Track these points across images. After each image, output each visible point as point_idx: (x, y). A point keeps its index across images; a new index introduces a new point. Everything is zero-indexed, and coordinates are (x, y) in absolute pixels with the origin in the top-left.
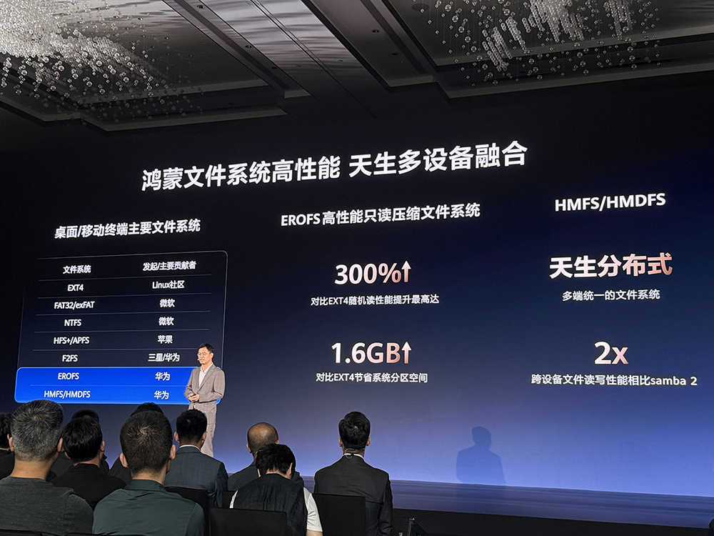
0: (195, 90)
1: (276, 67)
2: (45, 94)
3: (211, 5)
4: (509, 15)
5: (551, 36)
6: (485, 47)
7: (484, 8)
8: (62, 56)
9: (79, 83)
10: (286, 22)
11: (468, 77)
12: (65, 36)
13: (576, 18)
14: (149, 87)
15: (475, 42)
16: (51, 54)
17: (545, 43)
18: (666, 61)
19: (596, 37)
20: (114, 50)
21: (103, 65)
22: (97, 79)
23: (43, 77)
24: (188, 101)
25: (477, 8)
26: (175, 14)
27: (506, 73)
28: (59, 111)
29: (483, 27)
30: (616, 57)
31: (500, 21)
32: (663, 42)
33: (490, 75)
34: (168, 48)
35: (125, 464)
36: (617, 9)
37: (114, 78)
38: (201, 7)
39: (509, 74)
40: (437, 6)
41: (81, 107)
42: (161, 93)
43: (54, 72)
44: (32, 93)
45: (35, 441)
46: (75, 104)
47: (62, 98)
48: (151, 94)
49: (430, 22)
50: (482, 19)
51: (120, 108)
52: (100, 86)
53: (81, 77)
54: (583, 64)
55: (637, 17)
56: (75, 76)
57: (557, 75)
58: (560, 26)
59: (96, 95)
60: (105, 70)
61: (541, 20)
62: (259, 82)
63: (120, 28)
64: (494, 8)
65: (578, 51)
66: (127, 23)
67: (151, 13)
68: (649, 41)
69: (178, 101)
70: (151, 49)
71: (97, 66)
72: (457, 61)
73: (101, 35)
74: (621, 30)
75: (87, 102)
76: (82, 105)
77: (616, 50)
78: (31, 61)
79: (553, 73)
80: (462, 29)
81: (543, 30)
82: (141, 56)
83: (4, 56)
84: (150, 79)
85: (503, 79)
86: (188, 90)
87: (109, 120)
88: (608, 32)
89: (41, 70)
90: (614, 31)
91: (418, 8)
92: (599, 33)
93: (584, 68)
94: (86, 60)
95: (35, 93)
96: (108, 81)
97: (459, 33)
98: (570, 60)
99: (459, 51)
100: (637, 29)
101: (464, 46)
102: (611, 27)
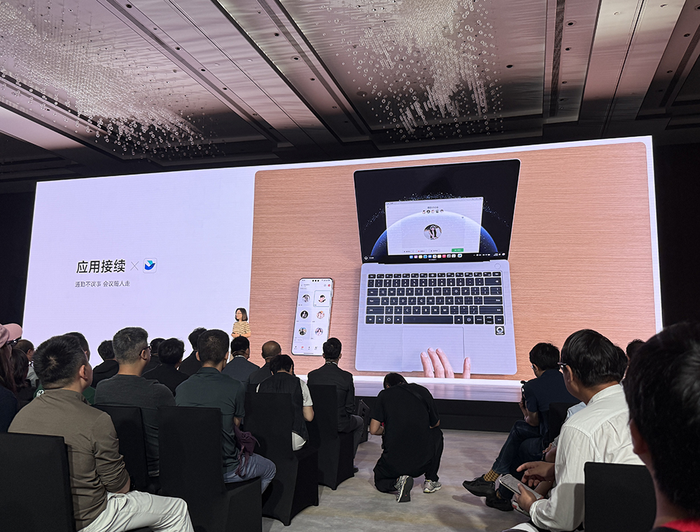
1: (271, 128)
2: (124, 142)
3: (231, 88)
4: (416, 100)
5: (440, 113)
6: (401, 119)
7: (400, 95)
8: (135, 118)
9: (147, 135)
10: (278, 100)
11: (391, 137)
13: (455, 103)
14: (191, 139)
15: (395, 116)
16: (129, 117)
17: (438, 118)
19: (467, 115)
20: (169, 115)
21: (162, 125)
22: (158, 133)
23: (123, 131)
24: (216, 148)
25: (397, 95)
26: (209, 93)
27: (413, 135)
28: (133, 153)
29: (400, 107)
30: (478, 127)
31: (410, 103)
32: (505, 119)
33: (404, 136)
34: (204, 114)
36: (480, 98)
37: (169, 133)
38: (225, 89)
39: (415, 136)
40: (373, 93)
41: (147, 151)
42: (199, 142)
43: (131, 128)
44: (116, 141)
46: (144, 149)
47: (135, 145)
48: (193, 143)
49: (368, 102)
50: (400, 102)
51: (172, 151)
52: (160, 138)
53: (148, 131)
54: (459, 131)
55: (491, 104)
56: (144, 131)
58: (446, 107)
59: (157, 143)
60: (163, 128)
61: (435, 104)
62: (261, 137)
63: (173, 101)
64: (407, 95)
65: (456, 123)
66: (178, 98)
67: (193, 92)
68: (497, 119)
69: (210, 148)
70: (193, 115)
71: (158, 125)
72: (384, 127)
74: (482, 111)
75: (151, 148)
77: (478, 123)
78: (116, 121)
79: (442, 137)
80: (387, 108)
81: (436, 110)
82: (186, 119)
83: (97, 118)
84: (192, 133)
85: (412, 140)
86: (219, 141)
87: (165, 159)
88: (474, 113)
89: (123, 127)
90: (477, 112)
91: (360, 93)
92: (469, 112)
93: (459, 134)
94: (151, 121)
95: (118, 141)
96: (165, 134)
97: (386, 110)
98: (451, 128)
99: (386, 121)
100: (491, 111)
101: (388, 118)
102: (476, 109)
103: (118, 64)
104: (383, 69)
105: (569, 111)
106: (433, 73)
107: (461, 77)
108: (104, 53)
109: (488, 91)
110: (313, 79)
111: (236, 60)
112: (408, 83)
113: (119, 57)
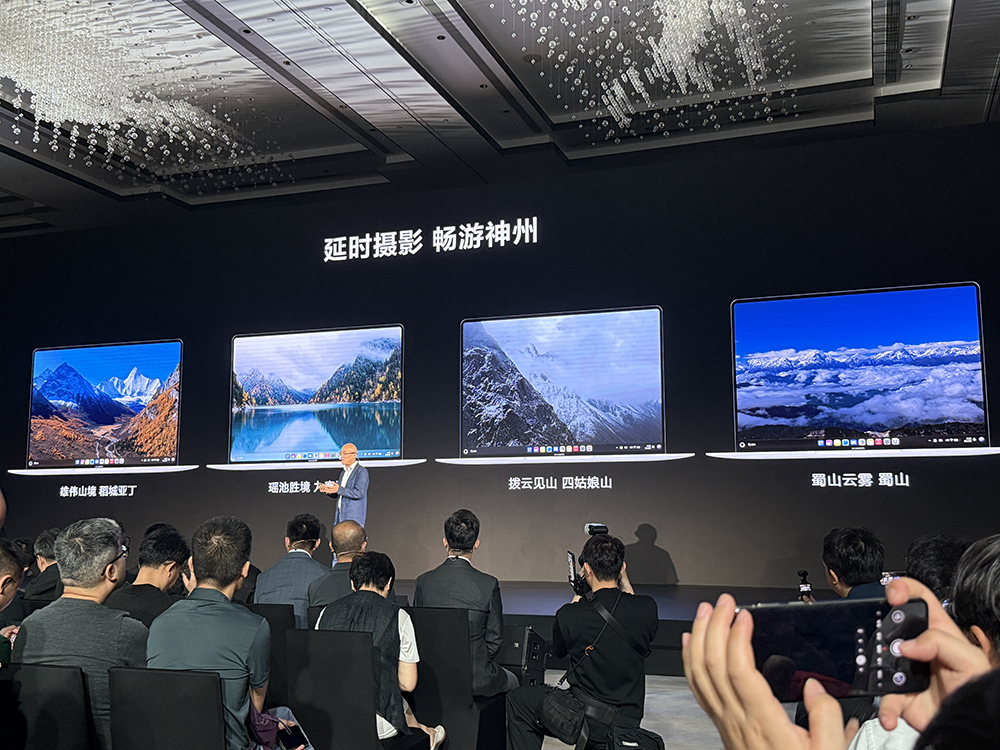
0: (285, 156)
1: (374, 129)
2: (118, 165)
3: (298, 61)
4: (630, 65)
5: (677, 87)
6: (605, 101)
7: (602, 57)
8: (135, 123)
9: (155, 151)
10: (383, 78)
11: (587, 135)
12: (138, 101)
13: (704, 66)
14: (233, 154)
15: (593, 96)
16: (123, 120)
17: (672, 95)
18: (805, 113)
19: (728, 87)
20: (193, 115)
21: (181, 131)
22: (175, 146)
23: (116, 146)
24: (278, 169)
25: (595, 58)
26: (260, 72)
27: (629, 129)
28: (136, 184)
29: (602, 79)
30: (750, 109)
31: (621, 71)
32: (801, 92)
33: (611, 132)
34: (253, 110)
36: (750, 56)
37: (195, 146)
38: (288, 63)
39: (632, 131)
40: (549, 56)
41: (160, 179)
42: (248, 161)
43: (128, 140)
44: (104, 164)
46: (153, 176)
47: (138, 170)
48: (236, 163)
49: (542, 74)
50: (600, 70)
51: (203, 179)
52: (179, 155)
53: (157, 145)
54: (713, 117)
55: (772, 64)
56: (151, 144)
57: (685, 131)
58: (687, 75)
59: (175, 165)
60: (183, 137)
61: (666, 70)
62: (357, 147)
63: (199, 90)
64: (612, 57)
65: (708, 103)
66: (206, 83)
67: (233, 72)
68: (786, 91)
69: (267, 170)
70: (234, 112)
71: (174, 132)
72: (574, 118)
73: (178, 98)
74: (755, 79)
75: (167, 173)
76: (161, 176)
77: (750, 102)
78: (101, 129)
79: (682, 129)
80: (577, 81)
81: (668, 80)
82: (223, 120)
83: (70, 124)
84: (235, 145)
85: (625, 136)
86: (278, 157)
87: (192, 193)
88: (741, 82)
89: (113, 139)
90: (746, 80)
91: (528, 59)
92: (730, 82)
93: (715, 122)
94: (162, 126)
95: (108, 164)
96: (187, 149)
97: (575, 86)
98: (699, 113)
99: (576, 107)
100: (772, 77)
101: (581, 101)
102: (744, 76)
103: (99, 28)
104: (565, 11)
105: (924, 72)
106: (660, 13)
107: (713, 19)
108: (75, 10)
109: (766, 41)
110: (443, 38)
111: (301, 10)
112: (613, 34)
113: (101, 16)
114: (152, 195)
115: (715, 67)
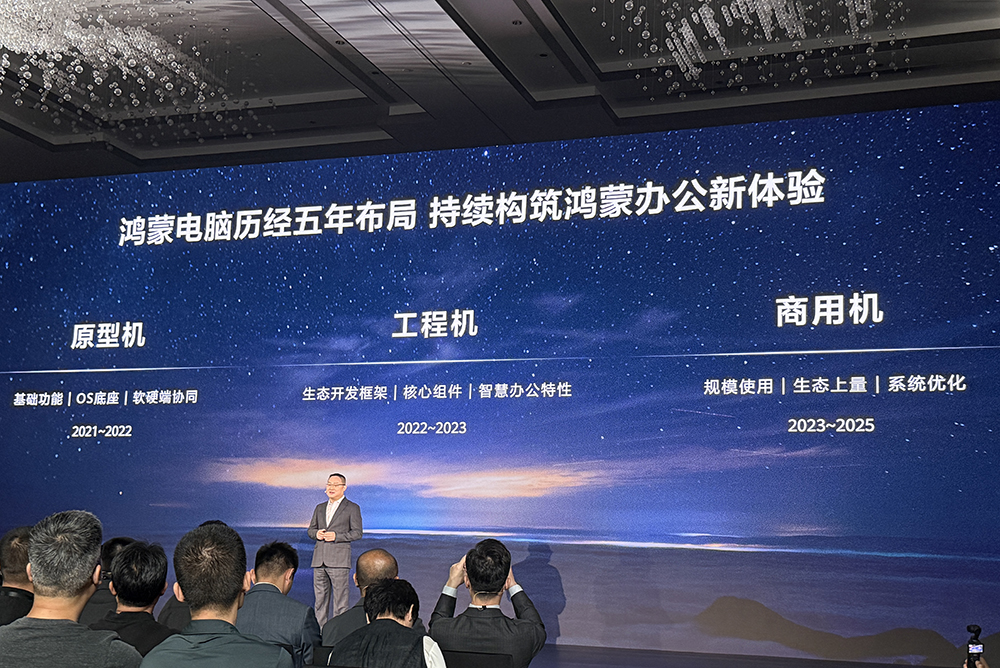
1: (377, 72)
2: (55, 106)
4: (703, 2)
5: (761, 31)
6: (670, 46)
8: (80, 53)
9: (103, 91)
11: (645, 88)
12: (84, 24)
13: (796, 7)
14: (201, 97)
15: (655, 39)
16: (65, 49)
17: (756, 42)
18: (919, 70)
19: (824, 34)
20: (153, 45)
21: (136, 67)
22: (129, 85)
23: (54, 82)
24: (255, 118)
27: (697, 82)
28: (75, 130)
29: (667, 18)
30: (850, 63)
31: (692, 9)
32: (915, 42)
33: (676, 85)
34: (228, 42)
35: (181, 598)
37: (153, 84)
39: (701, 85)
41: (105, 125)
42: (217, 106)
43: (69, 74)
44: (38, 104)
45: (60, 570)
46: (97, 121)
47: (79, 112)
48: (204, 108)
49: (594, 9)
50: (666, 7)
51: (160, 126)
52: (133, 96)
53: (107, 82)
54: (804, 70)
55: (880, 7)
56: (99, 80)
57: (767, 87)
58: (774, 18)
59: (126, 107)
60: (139, 74)
61: (748, 9)
62: (354, 93)
63: (161, 15)
65: (798, 53)
66: (172, 8)
68: (896, 41)
69: (240, 118)
70: (203, 44)
71: (128, 67)
72: (630, 66)
73: (135, 23)
74: (858, 25)
75: (113, 118)
76: (107, 121)
77: (851, 53)
78: (37, 60)
79: (764, 84)
80: (638, 21)
81: (751, 22)
82: (191, 53)
84: (203, 85)
85: (693, 92)
86: (255, 103)
87: (145, 144)
88: (841, 28)
89: (51, 72)
90: (848, 26)
92: (828, 27)
93: (806, 76)
94: (113, 58)
95: (42, 104)
96: (143, 88)
97: (633, 26)
98: (787, 65)
99: (633, 52)
100: (879, 23)
101: (640, 45)
102: (845, 21)
114: (93, 145)
115: (810, 7)
